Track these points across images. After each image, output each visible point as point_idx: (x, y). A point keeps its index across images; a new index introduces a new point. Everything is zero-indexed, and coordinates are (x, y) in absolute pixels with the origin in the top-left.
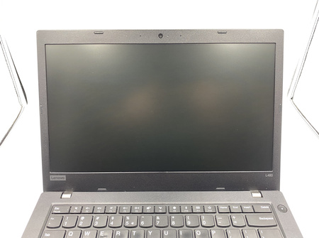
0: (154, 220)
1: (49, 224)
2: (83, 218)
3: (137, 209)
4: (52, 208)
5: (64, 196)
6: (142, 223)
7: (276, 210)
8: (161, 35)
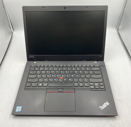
0: (63, 69)
1: (31, 70)
2: (41, 68)
3: (57, 66)
4: (31, 65)
5: (34, 62)
6: (59, 69)
7: (101, 66)
8: (65, 8)
